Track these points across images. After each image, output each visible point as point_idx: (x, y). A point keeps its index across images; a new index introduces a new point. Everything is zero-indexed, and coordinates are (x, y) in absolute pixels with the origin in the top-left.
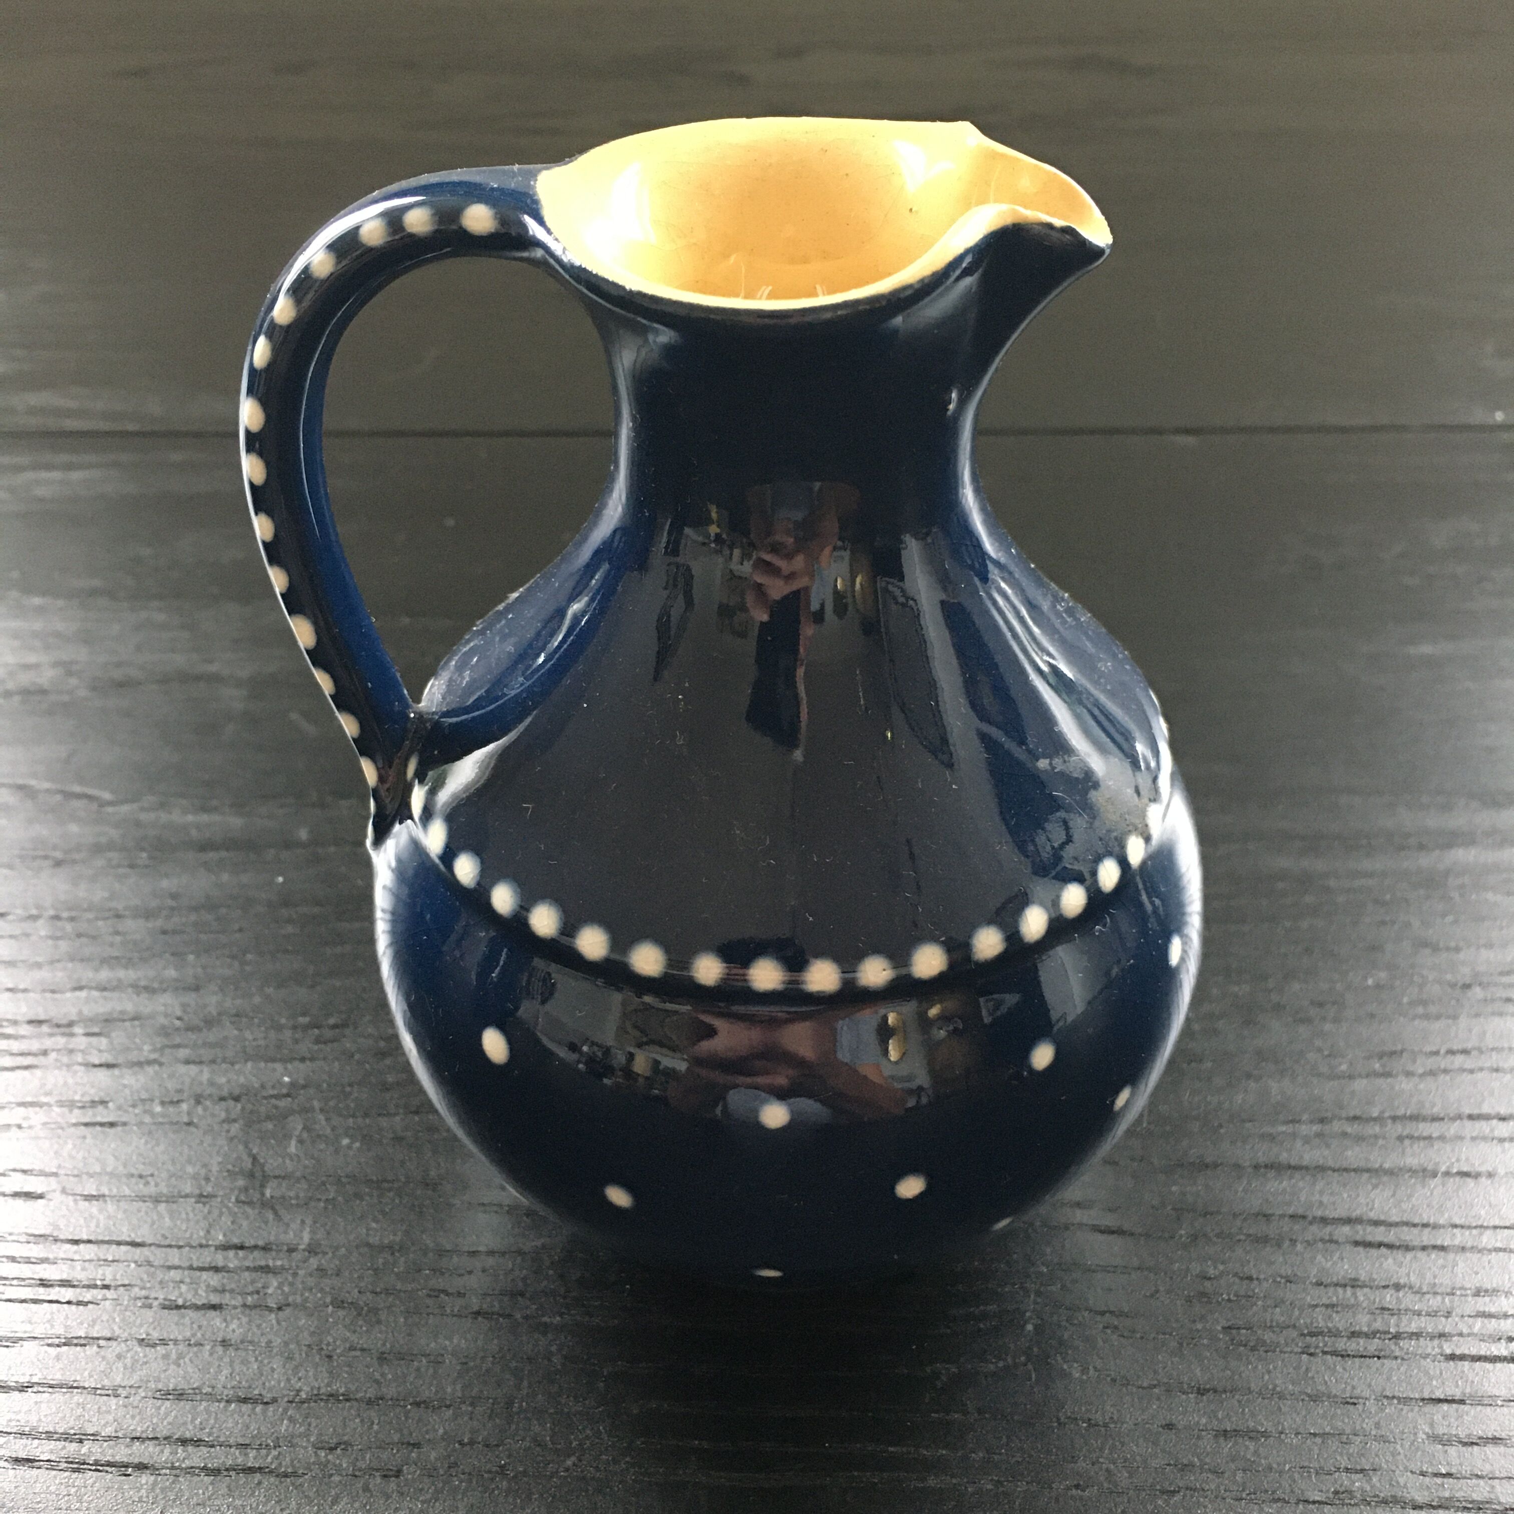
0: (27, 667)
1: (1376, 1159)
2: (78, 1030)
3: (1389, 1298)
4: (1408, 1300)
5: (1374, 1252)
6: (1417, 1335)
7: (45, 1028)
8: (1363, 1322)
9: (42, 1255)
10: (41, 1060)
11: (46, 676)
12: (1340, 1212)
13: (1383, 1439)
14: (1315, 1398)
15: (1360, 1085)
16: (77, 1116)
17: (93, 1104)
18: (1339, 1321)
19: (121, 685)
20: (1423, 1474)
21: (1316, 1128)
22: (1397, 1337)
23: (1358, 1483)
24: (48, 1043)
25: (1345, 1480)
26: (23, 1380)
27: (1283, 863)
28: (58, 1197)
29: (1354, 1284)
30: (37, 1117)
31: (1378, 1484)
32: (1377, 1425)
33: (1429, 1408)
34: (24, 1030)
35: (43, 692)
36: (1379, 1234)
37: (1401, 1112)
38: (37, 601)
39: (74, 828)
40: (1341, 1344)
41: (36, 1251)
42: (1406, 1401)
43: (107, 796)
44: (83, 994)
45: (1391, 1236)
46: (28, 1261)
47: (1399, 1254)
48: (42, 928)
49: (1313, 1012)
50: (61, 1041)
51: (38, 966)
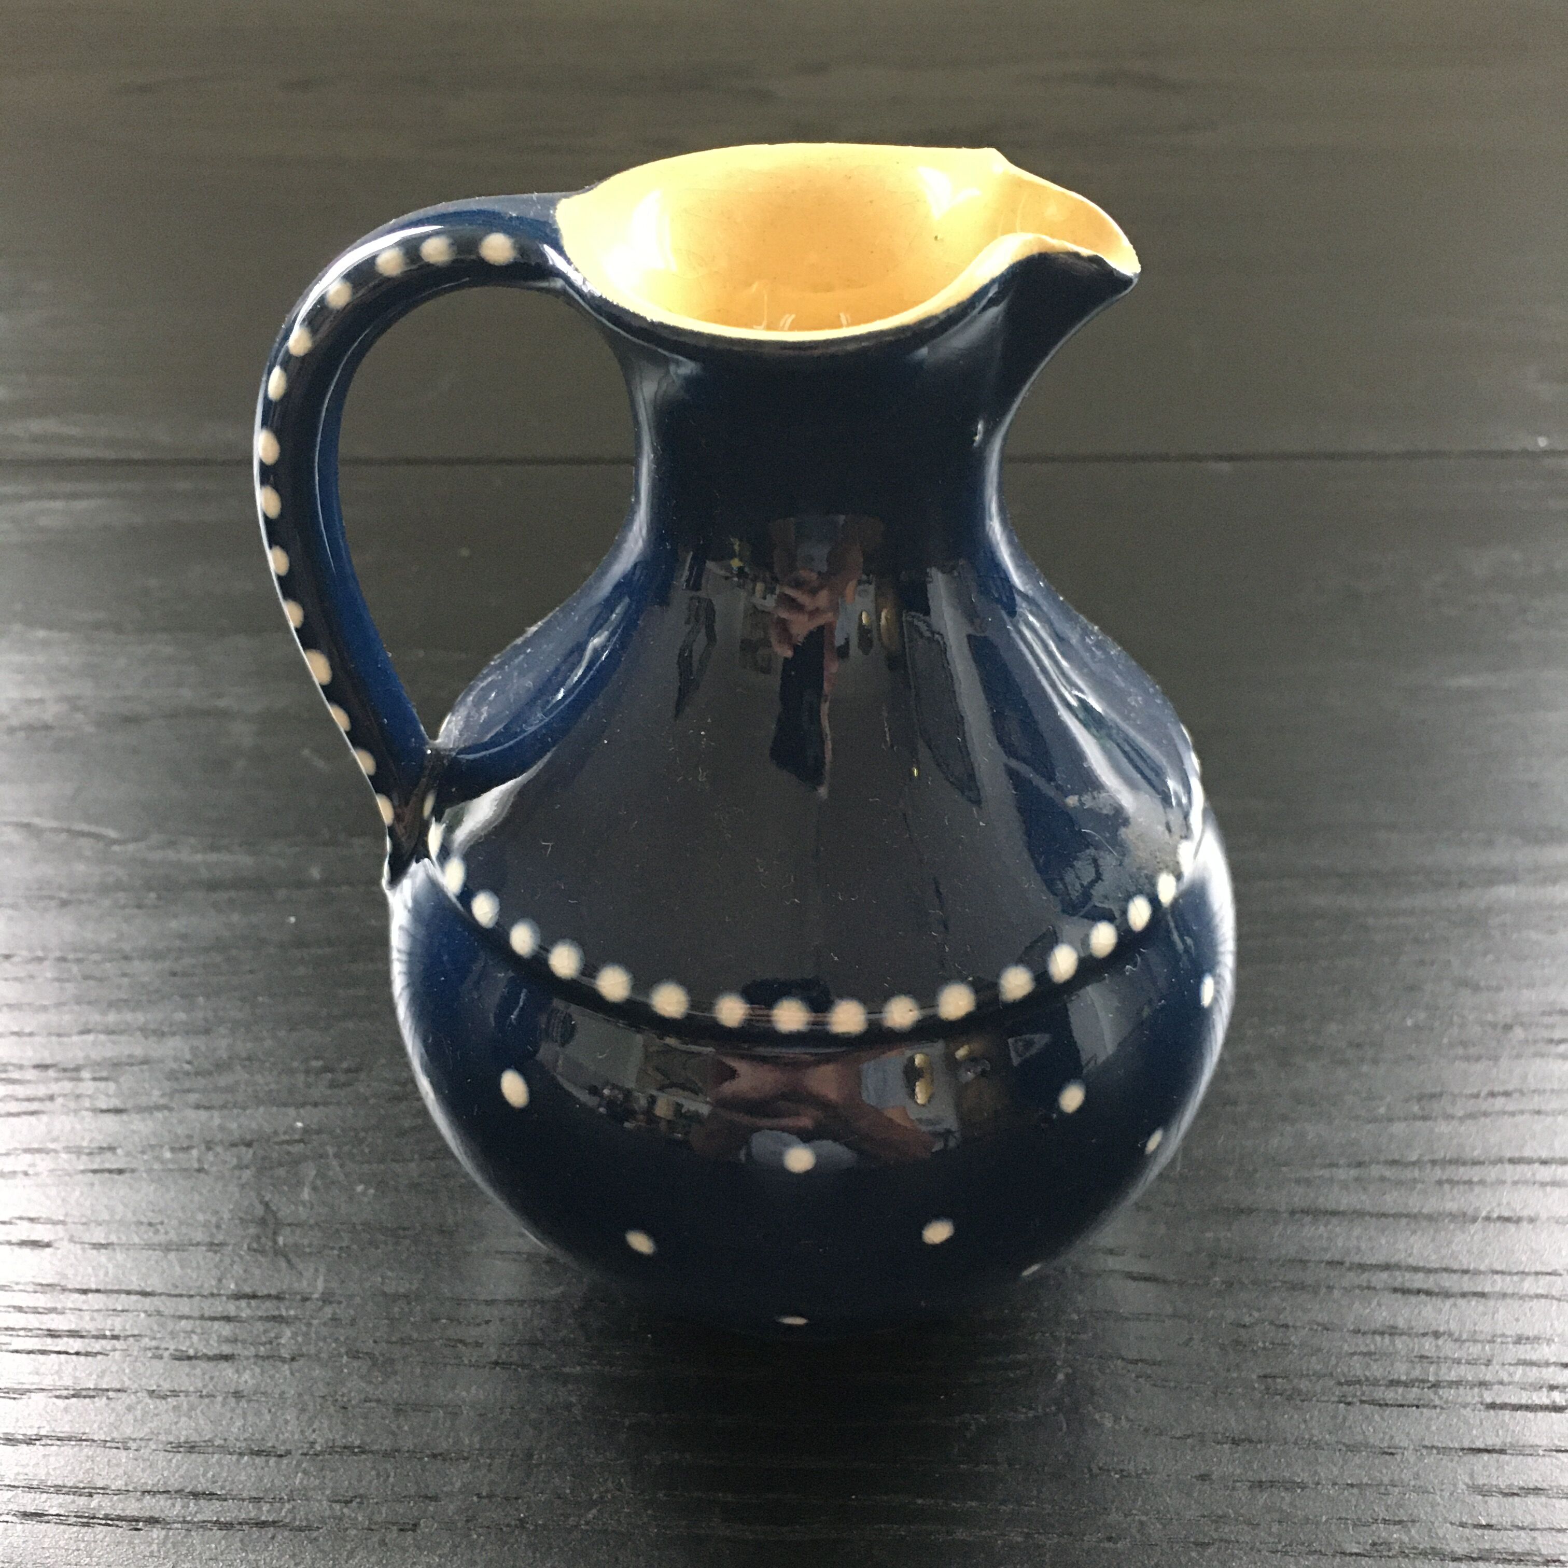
0: (29, 702)
1: (1414, 1203)
2: (86, 1074)
3: (1428, 1346)
4: (1448, 1348)
5: (1413, 1299)
6: (1457, 1384)
7: (51, 1073)
8: (1401, 1370)
9: (50, 1305)
10: (48, 1105)
11: (51, 712)
12: (1379, 1258)
13: (1422, 1490)
14: (1353, 1448)
15: (1398, 1128)
16: (83, 1163)
17: (101, 1149)
18: (1376, 1370)
19: (130, 720)
20: (1463, 1525)
21: (1354, 1172)
22: (1436, 1386)
23: (1396, 1535)
24: (55, 1088)
25: (1383, 1532)
26: (31, 1432)
27: (1320, 901)
28: (65, 1246)
29: (1393, 1331)
30: (43, 1164)
31: (1417, 1536)
32: (1417, 1476)
33: (1471, 1458)
34: (31, 1074)
35: (47, 727)
36: (1418, 1281)
37: (1440, 1155)
38: (41, 634)
39: (80, 868)
40: (1380, 1393)
41: (42, 1301)
42: (1444, 1450)
43: (112, 834)
44: (90, 1038)
45: (1429, 1282)
46: (36, 1311)
47: (1438, 1302)
48: (48, 971)
49: (1350, 1054)
50: (67, 1086)
51: (44, 1008)
